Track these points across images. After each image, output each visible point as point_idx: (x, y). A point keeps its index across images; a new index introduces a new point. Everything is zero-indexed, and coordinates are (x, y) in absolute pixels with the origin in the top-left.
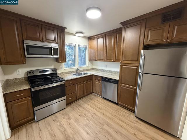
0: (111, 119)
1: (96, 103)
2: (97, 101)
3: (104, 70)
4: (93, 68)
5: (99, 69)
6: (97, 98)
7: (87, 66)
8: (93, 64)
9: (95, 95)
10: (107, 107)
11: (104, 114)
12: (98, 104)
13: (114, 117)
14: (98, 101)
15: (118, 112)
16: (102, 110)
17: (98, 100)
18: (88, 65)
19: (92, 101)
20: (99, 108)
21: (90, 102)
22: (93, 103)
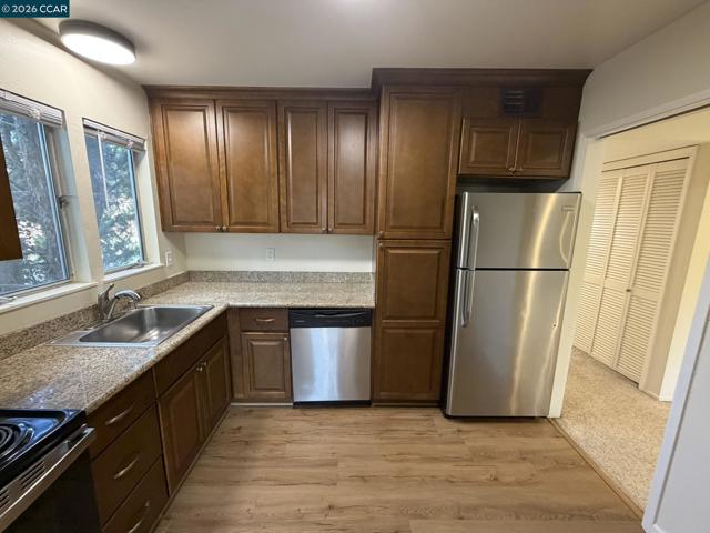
0: (401, 479)
1: (288, 447)
2: (285, 437)
3: (259, 274)
4: (190, 269)
5: (235, 273)
6: (270, 420)
7: (158, 264)
8: (182, 249)
9: (250, 411)
10: (347, 439)
11: (363, 479)
12: (303, 447)
13: (402, 461)
14: (286, 432)
15: (395, 435)
16: (341, 465)
17: (284, 425)
18: (162, 258)
19: (262, 452)
20: (322, 466)
21: (255, 459)
22: (272, 459)
